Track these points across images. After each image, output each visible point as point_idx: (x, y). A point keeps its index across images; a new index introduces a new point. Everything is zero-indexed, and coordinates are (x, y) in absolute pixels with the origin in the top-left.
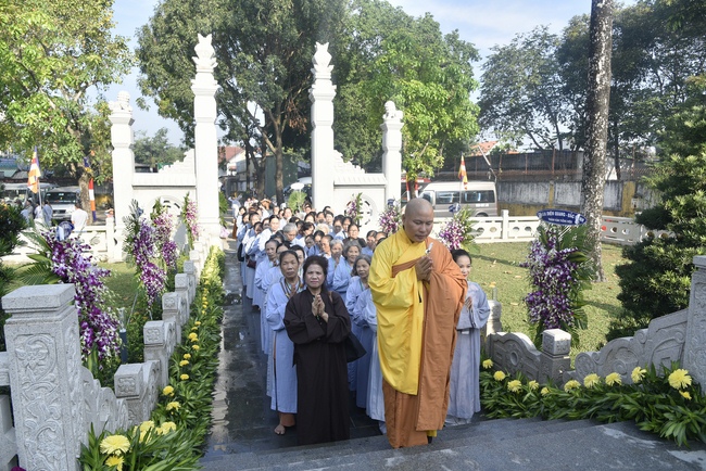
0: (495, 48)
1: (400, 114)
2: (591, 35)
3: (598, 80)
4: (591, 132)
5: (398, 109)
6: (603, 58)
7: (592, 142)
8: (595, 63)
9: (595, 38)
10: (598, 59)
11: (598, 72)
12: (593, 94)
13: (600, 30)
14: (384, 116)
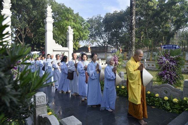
0: (88, 19)
1: (72, 30)
2: (130, 11)
3: (133, 22)
4: (132, 35)
5: (72, 29)
6: (134, 16)
7: (132, 38)
8: (132, 17)
9: (132, 11)
10: (133, 16)
11: (133, 20)
12: (132, 25)
13: (133, 9)
14: (68, 30)
